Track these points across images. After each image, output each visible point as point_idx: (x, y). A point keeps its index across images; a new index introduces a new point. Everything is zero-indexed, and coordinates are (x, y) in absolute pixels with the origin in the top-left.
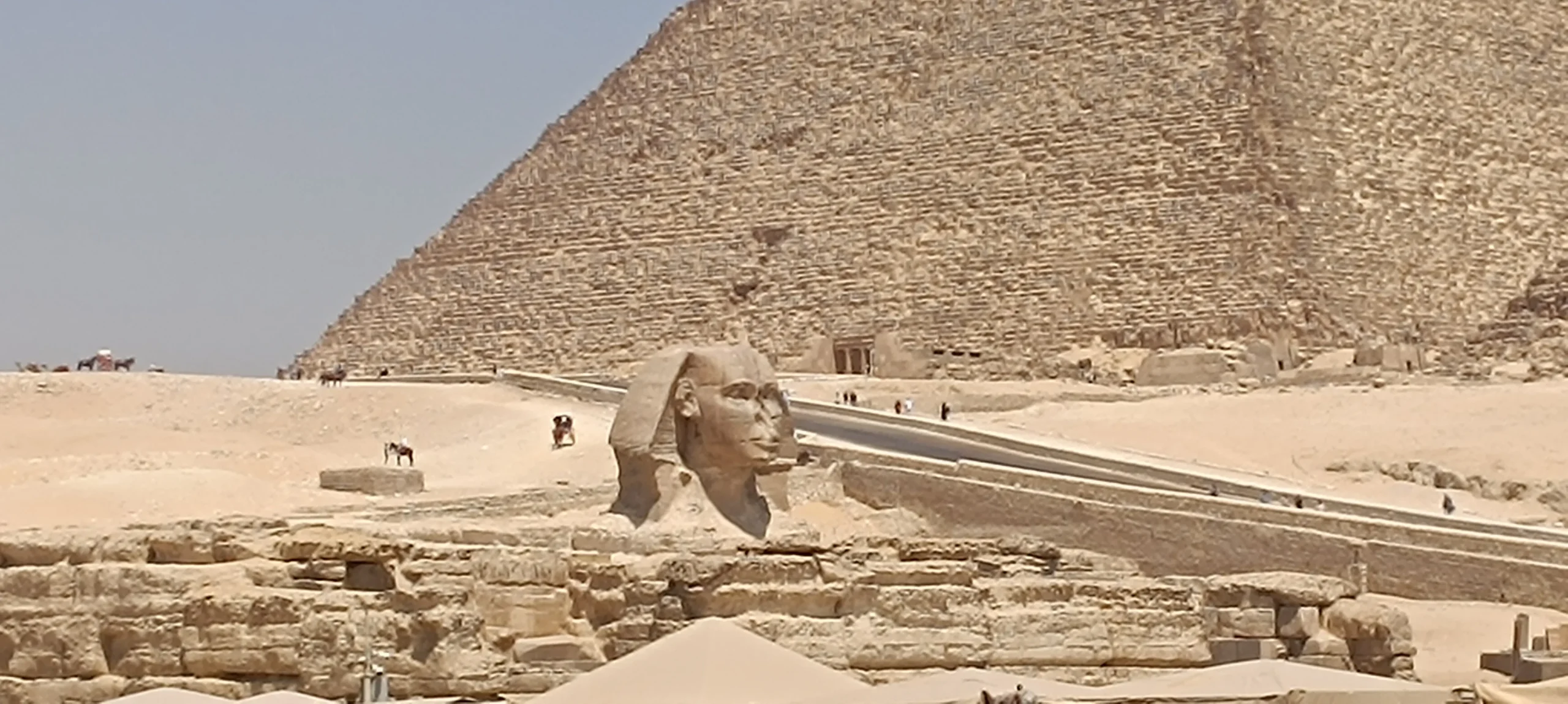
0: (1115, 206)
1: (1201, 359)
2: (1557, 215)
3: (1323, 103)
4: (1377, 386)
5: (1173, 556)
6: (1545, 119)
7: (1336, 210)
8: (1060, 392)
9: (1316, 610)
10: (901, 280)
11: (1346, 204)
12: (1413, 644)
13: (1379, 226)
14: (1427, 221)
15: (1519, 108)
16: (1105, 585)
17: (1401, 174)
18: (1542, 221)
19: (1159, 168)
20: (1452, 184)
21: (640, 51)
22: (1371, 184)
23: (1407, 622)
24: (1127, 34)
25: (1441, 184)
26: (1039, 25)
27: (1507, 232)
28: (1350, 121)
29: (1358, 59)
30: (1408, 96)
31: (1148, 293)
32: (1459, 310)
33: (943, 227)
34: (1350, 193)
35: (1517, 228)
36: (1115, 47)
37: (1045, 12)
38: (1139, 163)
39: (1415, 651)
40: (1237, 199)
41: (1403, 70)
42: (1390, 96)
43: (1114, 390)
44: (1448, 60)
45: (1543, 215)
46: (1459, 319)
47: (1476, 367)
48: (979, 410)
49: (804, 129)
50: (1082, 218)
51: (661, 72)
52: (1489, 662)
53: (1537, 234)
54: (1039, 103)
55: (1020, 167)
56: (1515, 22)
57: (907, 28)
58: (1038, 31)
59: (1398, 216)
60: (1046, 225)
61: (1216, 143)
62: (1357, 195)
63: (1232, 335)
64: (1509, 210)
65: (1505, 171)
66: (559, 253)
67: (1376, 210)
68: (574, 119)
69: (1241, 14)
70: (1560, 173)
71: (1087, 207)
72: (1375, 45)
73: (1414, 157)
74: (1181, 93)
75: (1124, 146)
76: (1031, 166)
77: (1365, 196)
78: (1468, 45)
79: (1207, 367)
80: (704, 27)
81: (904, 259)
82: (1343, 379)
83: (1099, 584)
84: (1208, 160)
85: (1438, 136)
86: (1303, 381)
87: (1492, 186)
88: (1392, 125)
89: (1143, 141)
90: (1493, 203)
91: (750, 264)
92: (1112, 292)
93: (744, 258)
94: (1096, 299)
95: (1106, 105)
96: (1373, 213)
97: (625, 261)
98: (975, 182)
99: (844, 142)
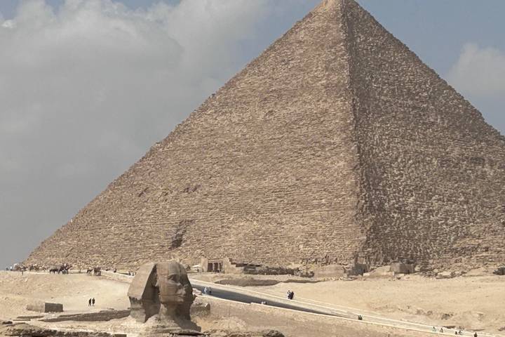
0: (308, 214)
1: (337, 268)
4: (398, 279)
6: (458, 187)
7: (386, 217)
8: (287, 279)
11: (388, 215)
13: (400, 223)
14: (416, 221)
15: (448, 183)
18: (456, 223)
19: (323, 202)
21: (143, 158)
22: (397, 209)
25: (421, 209)
27: (444, 226)
31: (319, 245)
32: (428, 253)
33: (248, 220)
34: (390, 211)
35: (447, 225)
36: (309, 159)
37: (285, 146)
38: (316, 199)
41: (408, 169)
42: (404, 178)
43: (305, 279)
45: (456, 220)
46: (427, 256)
47: (433, 273)
48: (259, 285)
50: (297, 218)
51: (150, 165)
53: (454, 227)
54: (282, 178)
56: (447, 153)
74: (331, 175)
75: (311, 194)
78: (431, 161)
79: (338, 271)
80: (166, 150)
82: (386, 277)
84: (340, 199)
85: (421, 192)
86: (371, 277)
87: (439, 210)
88: (404, 188)
89: (318, 192)
90: (439, 216)
91: (180, 233)
92: (306, 244)
93: (178, 230)
94: (301, 246)
95: (305, 179)
96: (398, 218)
97: (136, 231)
98: (259, 205)
99: (214, 190)
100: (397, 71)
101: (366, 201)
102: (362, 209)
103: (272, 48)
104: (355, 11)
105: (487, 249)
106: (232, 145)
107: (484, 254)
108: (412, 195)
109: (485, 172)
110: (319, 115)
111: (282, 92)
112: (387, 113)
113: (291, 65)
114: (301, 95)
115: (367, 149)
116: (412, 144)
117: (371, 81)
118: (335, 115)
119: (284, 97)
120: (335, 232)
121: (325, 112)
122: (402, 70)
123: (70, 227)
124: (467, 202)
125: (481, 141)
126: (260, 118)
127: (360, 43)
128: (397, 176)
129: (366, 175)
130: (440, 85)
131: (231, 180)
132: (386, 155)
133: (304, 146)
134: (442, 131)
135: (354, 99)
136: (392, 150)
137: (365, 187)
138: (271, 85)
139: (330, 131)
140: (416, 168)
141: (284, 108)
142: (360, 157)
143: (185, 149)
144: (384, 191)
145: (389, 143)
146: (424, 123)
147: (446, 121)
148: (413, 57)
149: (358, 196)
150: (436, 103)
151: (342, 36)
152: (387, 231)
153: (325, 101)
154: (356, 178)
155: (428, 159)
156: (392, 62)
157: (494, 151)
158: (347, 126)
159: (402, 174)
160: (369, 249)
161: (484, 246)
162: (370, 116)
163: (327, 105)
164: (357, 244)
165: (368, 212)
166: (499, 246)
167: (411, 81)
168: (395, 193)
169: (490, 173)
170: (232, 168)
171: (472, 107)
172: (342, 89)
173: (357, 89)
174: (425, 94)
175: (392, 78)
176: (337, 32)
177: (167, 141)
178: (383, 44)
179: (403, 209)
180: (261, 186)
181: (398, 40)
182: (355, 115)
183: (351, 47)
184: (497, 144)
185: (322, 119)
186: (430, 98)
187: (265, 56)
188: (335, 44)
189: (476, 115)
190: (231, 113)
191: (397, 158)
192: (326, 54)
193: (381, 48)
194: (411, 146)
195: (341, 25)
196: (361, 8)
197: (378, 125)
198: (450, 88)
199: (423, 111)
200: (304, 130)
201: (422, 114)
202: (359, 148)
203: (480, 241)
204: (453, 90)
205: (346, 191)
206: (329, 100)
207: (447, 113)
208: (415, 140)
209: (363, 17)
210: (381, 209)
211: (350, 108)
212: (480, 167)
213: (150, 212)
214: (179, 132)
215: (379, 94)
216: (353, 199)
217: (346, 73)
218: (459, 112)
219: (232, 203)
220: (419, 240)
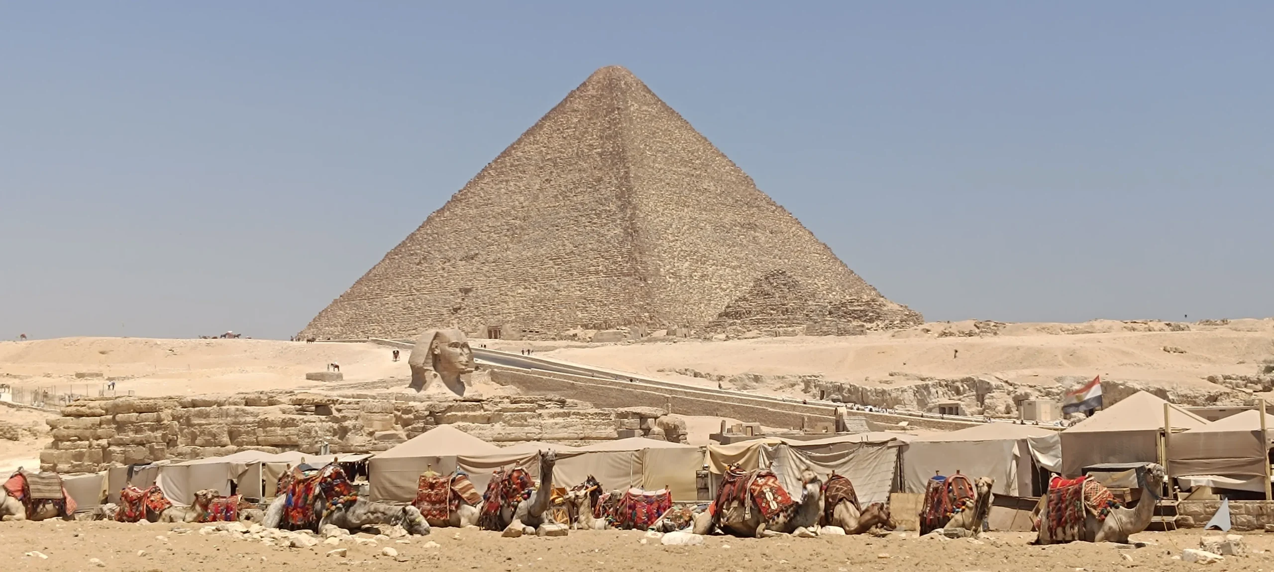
0: (585, 281)
1: (615, 333)
2: (735, 284)
3: (656, 246)
4: (674, 342)
5: (605, 401)
6: (731, 252)
7: (661, 282)
8: (566, 345)
9: (654, 419)
10: (511, 306)
11: (664, 281)
12: (687, 431)
13: (675, 288)
14: (691, 286)
15: (722, 248)
16: (581, 412)
17: (682, 270)
18: (730, 286)
19: (600, 268)
20: (699, 274)
21: (420, 227)
22: (672, 274)
23: (684, 423)
24: (589, 222)
25: (696, 274)
26: (559, 219)
27: (718, 290)
28: (665, 252)
29: (668, 231)
30: (685, 244)
31: (597, 311)
32: (702, 316)
33: (526, 288)
34: (665, 277)
35: (722, 289)
36: (585, 226)
37: (561, 214)
38: (593, 266)
39: (687, 434)
40: (627, 278)
41: (683, 235)
42: (679, 244)
43: (585, 344)
44: (698, 231)
45: (730, 284)
46: (702, 320)
47: (708, 336)
48: (538, 351)
49: (477, 254)
50: (574, 285)
51: (427, 234)
52: (712, 437)
53: (728, 291)
54: (559, 245)
55: (553, 267)
56: (720, 219)
57: (513, 219)
58: (559, 221)
59: (681, 285)
60: (562, 287)
61: (619, 259)
62: (667, 277)
63: (625, 325)
64: (718, 283)
65: (717, 269)
66: (391, 297)
67: (674, 283)
68: (397, 251)
69: (628, 215)
70: (736, 270)
71: (576, 281)
72: (673, 226)
73: (687, 264)
74: (608, 242)
75: (588, 261)
76: (556, 267)
77: (670, 278)
78: (705, 227)
79: (617, 336)
80: (442, 219)
81: (512, 299)
82: (663, 340)
83: (580, 411)
84: (617, 265)
85: (695, 257)
86: (649, 341)
87: (713, 274)
88: (679, 253)
89: (595, 258)
90: (713, 280)
92: (585, 309)
93: (456, 298)
94: (579, 312)
95: (582, 246)
97: (414, 299)
99: (491, 258)
100: (670, 139)
103: (547, 117)
106: (509, 213)
108: (687, 261)
109: (757, 237)
110: (594, 183)
111: (558, 161)
112: (661, 180)
113: (566, 134)
114: (576, 163)
115: (642, 216)
116: (686, 210)
117: (644, 149)
118: (610, 182)
119: (560, 166)
120: (612, 298)
121: (600, 180)
122: (676, 138)
123: (347, 297)
125: (753, 207)
127: (634, 112)
128: (672, 242)
130: (713, 152)
131: (508, 248)
132: (661, 221)
134: (716, 198)
136: (667, 216)
138: (546, 154)
139: (606, 199)
140: (690, 234)
141: (560, 176)
145: (663, 210)
147: (719, 188)
148: (687, 124)
150: (708, 170)
153: (601, 169)
155: (702, 224)
156: (665, 130)
158: (622, 193)
162: (645, 183)
163: (602, 173)
164: (634, 309)
167: (684, 149)
168: (670, 258)
169: (762, 237)
170: (509, 236)
171: (744, 173)
172: (617, 157)
174: (698, 161)
175: (665, 146)
176: (611, 100)
177: (443, 210)
178: (656, 112)
179: (678, 274)
180: (539, 254)
181: (671, 108)
183: (624, 116)
184: (768, 209)
185: (598, 187)
186: (703, 165)
187: (539, 126)
188: (609, 112)
189: (748, 181)
190: (507, 181)
191: (671, 224)
192: (600, 123)
193: (655, 117)
194: (685, 213)
197: (653, 192)
198: (723, 154)
199: (696, 177)
201: (695, 180)
204: (726, 157)
205: (622, 257)
206: (604, 169)
207: (720, 180)
208: (689, 206)
210: (657, 274)
212: (752, 232)
213: (428, 280)
214: (455, 201)
218: (731, 178)
219: (509, 271)
220: (694, 304)
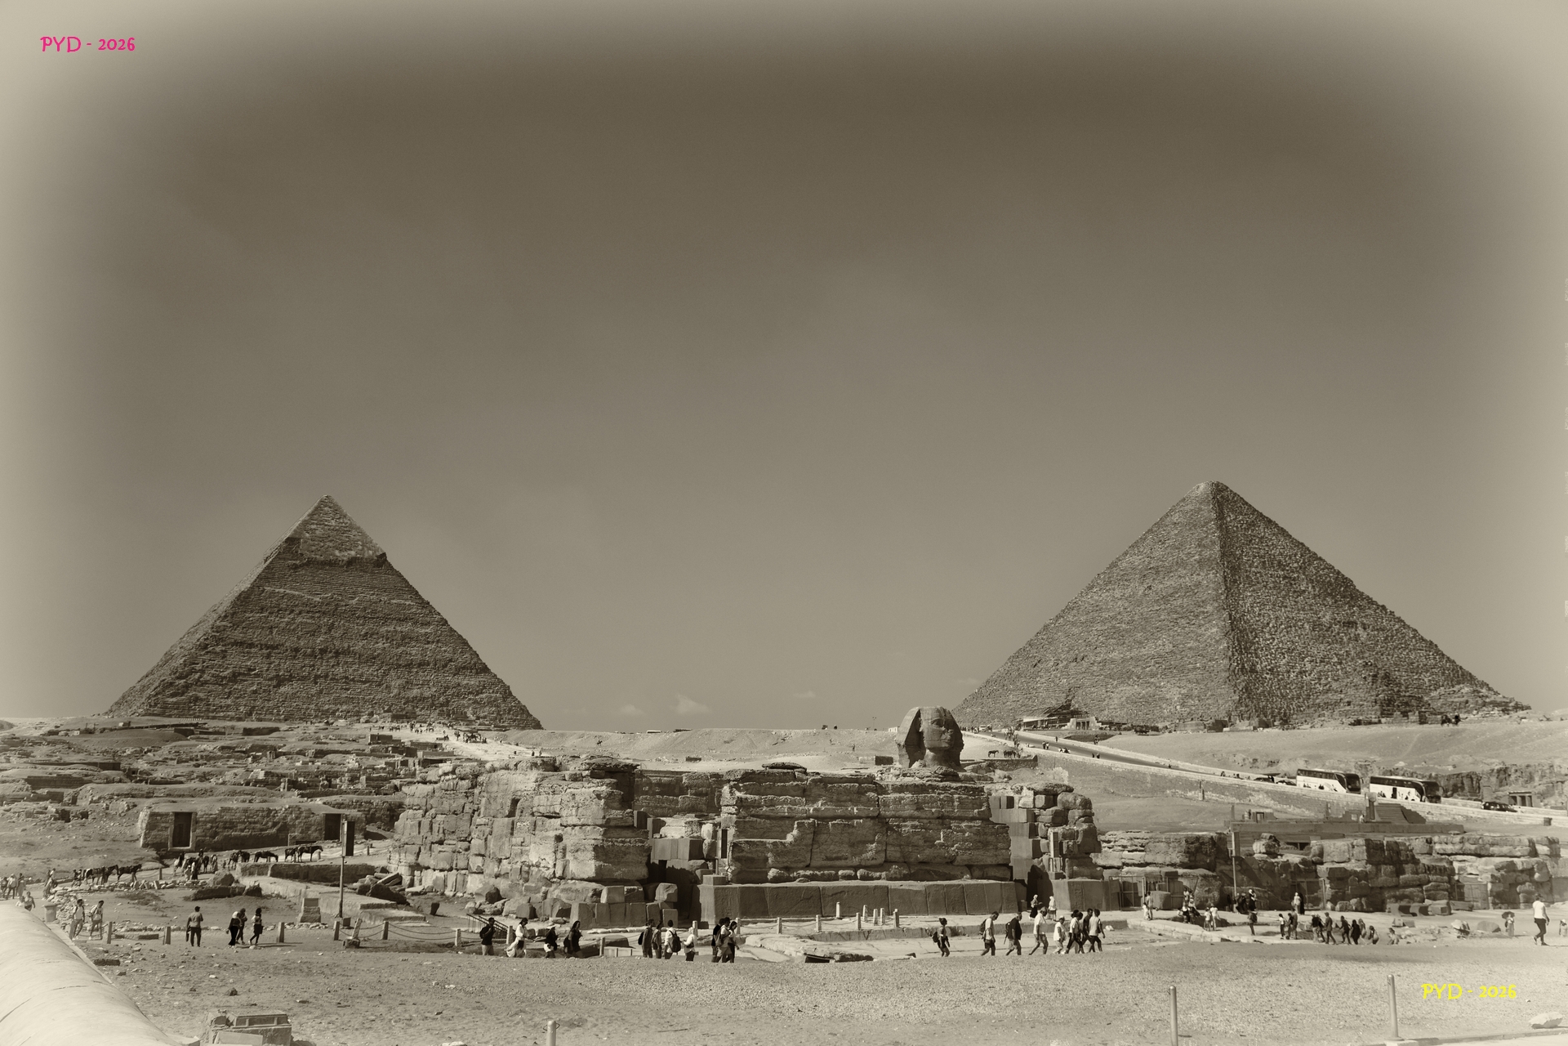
7: (1258, 678)
13: (1272, 684)
15: (1321, 645)
17: (1280, 667)
20: (1297, 670)
24: (1188, 623)
30: (1282, 642)
35: (1320, 684)
41: (1280, 633)
44: (1296, 630)
45: (1329, 679)
49: (1087, 656)
50: (1174, 681)
51: (1044, 639)
55: (1154, 665)
56: (1319, 618)
57: (1119, 623)
59: (1279, 680)
60: (1162, 684)
66: (1011, 696)
68: (1017, 655)
72: (1271, 625)
73: (1284, 661)
76: (1157, 665)
77: (1267, 674)
78: (1302, 625)
80: (1057, 626)
88: (1277, 651)
90: (1312, 675)
91: (1070, 698)
92: (1183, 705)
93: (1068, 696)
94: (1178, 707)
95: (1181, 646)
96: (1270, 679)
97: (1031, 698)
98: (1138, 670)
99: (1099, 659)
100: (1267, 546)
101: (1238, 664)
102: (1234, 671)
103: (1150, 531)
104: (1225, 494)
105: (1349, 703)
106: (1113, 618)
107: (1348, 708)
108: (1284, 658)
109: (1359, 634)
110: (1193, 588)
111: (1160, 569)
112: (1258, 583)
113: (1167, 545)
114: (1176, 570)
115: (1238, 616)
116: (1283, 611)
117: (1241, 555)
118: (1207, 586)
119: (1162, 573)
120: (1210, 693)
121: (1198, 585)
122: (1273, 544)
123: (975, 696)
124: (1340, 663)
125: (1354, 606)
126: (1140, 593)
127: (1231, 521)
128: (1269, 640)
129: (1238, 640)
130: (1310, 557)
131: (1114, 649)
132: (1257, 621)
133: (1180, 616)
134: (1314, 598)
135: (1224, 572)
136: (1264, 616)
137: (1236, 651)
138: (1149, 563)
139: (1203, 602)
140: (1287, 632)
141: (1161, 583)
142: (1232, 623)
143: (1073, 624)
144: (1256, 654)
145: (1260, 610)
146: (1295, 592)
147: (1317, 589)
148: (1283, 532)
149: (1230, 659)
150: (1307, 573)
151: (1214, 516)
152: (1258, 692)
153: (1198, 575)
154: (1228, 643)
155: (1299, 623)
156: (1262, 537)
157: (1367, 615)
158: (1218, 596)
159: (1274, 639)
160: (1241, 708)
161: (1347, 700)
162: (1241, 586)
163: (1200, 578)
164: (1230, 703)
165: (1240, 673)
166: (1361, 701)
167: (1281, 554)
168: (1267, 655)
169: (1363, 635)
170: (1115, 638)
171: (1343, 576)
172: (1214, 563)
173: (1228, 562)
174: (1296, 565)
175: (1262, 552)
176: (1208, 512)
177: (1058, 617)
178: (1253, 522)
179: (1275, 670)
180: (1141, 654)
181: (1267, 518)
182: (1226, 586)
183: (1221, 526)
184: (1369, 608)
185: (1196, 591)
186: (1301, 568)
187: (1143, 539)
188: (1207, 523)
189: (1347, 583)
190: (1114, 590)
191: (1268, 624)
192: (1199, 533)
193: (1252, 525)
194: (1282, 613)
195: (1211, 506)
196: (1231, 491)
197: (1249, 594)
198: (1320, 559)
199: (1294, 580)
200: (1180, 601)
201: (1293, 582)
202: (1230, 615)
203: (1342, 696)
204: (1324, 561)
205: (1219, 655)
206: (1201, 574)
207: (1318, 582)
208: (1286, 607)
209: (1233, 497)
210: (1253, 670)
211: (1221, 580)
212: (1353, 630)
213: (1043, 680)
214: (1069, 609)
215: (1250, 567)
216: (1226, 661)
217: (1217, 548)
218: (1330, 580)
219: (1115, 670)
220: (1292, 698)
